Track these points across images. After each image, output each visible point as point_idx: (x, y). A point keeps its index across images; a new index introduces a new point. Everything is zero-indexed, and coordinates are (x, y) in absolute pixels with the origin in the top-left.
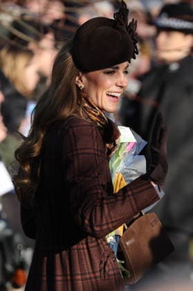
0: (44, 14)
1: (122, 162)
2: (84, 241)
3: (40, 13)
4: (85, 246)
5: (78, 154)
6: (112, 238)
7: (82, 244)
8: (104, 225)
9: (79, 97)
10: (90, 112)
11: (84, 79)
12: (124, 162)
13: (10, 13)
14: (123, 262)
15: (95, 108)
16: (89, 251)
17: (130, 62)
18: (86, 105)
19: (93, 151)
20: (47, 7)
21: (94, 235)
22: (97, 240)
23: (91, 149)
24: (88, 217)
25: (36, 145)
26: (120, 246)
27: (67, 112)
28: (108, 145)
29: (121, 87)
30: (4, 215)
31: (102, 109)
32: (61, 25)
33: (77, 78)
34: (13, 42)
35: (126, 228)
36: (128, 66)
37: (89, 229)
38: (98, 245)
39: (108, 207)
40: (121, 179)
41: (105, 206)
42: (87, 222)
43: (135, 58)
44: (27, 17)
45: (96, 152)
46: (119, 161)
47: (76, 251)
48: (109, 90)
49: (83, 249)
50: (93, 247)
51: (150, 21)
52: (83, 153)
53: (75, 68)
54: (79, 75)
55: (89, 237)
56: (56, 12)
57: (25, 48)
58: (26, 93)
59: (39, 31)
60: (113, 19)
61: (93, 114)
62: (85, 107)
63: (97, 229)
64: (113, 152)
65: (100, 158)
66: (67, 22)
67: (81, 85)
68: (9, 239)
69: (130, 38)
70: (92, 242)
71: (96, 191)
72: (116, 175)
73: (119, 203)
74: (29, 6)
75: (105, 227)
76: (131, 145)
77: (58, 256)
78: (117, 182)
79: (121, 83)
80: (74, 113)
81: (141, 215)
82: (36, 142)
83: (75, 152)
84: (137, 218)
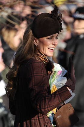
0: (22, 12)
1: (55, 80)
2: (37, 116)
3: (20, 12)
4: (37, 118)
5: (34, 76)
6: (50, 115)
7: (36, 117)
8: (46, 108)
9: (35, 50)
10: (40, 56)
11: (37, 41)
12: (57, 80)
13: (6, 12)
14: (56, 126)
15: (43, 55)
16: (39, 121)
17: (59, 34)
18: (39, 53)
19: (41, 74)
20: (23, 9)
21: (42, 113)
22: (43, 116)
23: (40, 73)
24: (39, 105)
25: (15, 72)
26: (54, 119)
27: (29, 57)
28: (48, 72)
29: (55, 45)
30: (4, 105)
31: (46, 55)
32: (30, 17)
33: (34, 41)
34: (8, 25)
35: (57, 110)
36: (58, 35)
37: (39, 110)
38: (43, 117)
39: (48, 100)
40: (55, 88)
41: (47, 99)
42: (38, 107)
43: (61, 32)
44: (15, 14)
45: (43, 75)
46: (55, 79)
47: (33, 120)
48: (49, 46)
49: (37, 119)
50: (41, 118)
51: (71, 15)
52: (36, 75)
53: (33, 36)
54: (35, 39)
55: (39, 114)
56: (28, 11)
57: (13, 28)
58: (14, 48)
59: (20, 20)
60: (51, 13)
61: (41, 57)
62: (38, 54)
63: (43, 110)
64: (51, 75)
65: (44, 77)
66: (33, 16)
67: (36, 44)
68: (6, 116)
69: (59, 22)
70: (40, 116)
71: (42, 93)
72: (53, 86)
73: (53, 98)
74: (15, 8)
75: (47, 109)
76: (60, 72)
77: (25, 123)
78: (53, 89)
79: (55, 43)
80: (33, 57)
81: (64, 104)
82: (15, 70)
83: (33, 75)
84: (62, 106)
